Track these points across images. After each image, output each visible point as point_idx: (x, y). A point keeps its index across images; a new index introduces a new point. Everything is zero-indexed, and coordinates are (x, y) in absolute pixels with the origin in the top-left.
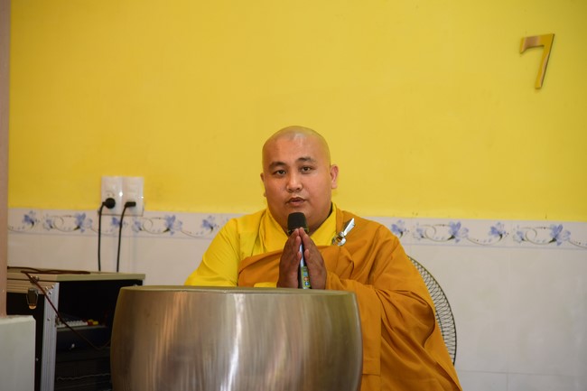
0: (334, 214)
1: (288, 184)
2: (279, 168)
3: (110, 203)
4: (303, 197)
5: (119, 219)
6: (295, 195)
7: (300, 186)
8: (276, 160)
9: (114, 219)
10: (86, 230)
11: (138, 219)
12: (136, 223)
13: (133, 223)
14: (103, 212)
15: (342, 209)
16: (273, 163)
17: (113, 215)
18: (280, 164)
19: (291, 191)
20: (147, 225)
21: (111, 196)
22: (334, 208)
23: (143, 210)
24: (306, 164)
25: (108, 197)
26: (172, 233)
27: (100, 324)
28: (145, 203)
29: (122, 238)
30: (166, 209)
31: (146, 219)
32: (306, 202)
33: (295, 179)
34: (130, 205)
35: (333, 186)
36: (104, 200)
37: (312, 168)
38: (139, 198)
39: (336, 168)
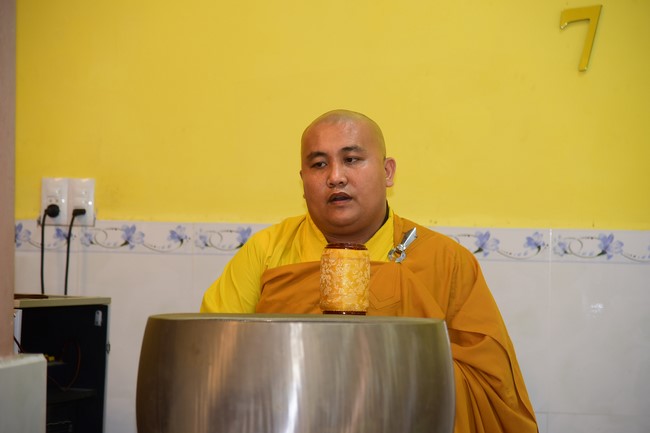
0: (390, 221)
1: (329, 177)
2: (318, 159)
3: (53, 211)
4: (348, 193)
5: (65, 230)
6: (338, 191)
7: (344, 179)
8: (315, 150)
9: (58, 231)
10: (23, 243)
11: (89, 230)
12: (86, 235)
13: (82, 235)
14: (46, 222)
15: (401, 216)
16: (311, 154)
17: (56, 225)
18: (320, 154)
19: (332, 185)
20: (100, 237)
21: (54, 202)
22: (391, 214)
23: (95, 219)
24: (352, 154)
25: (50, 204)
26: (132, 247)
27: (57, 359)
28: (97, 210)
29: (71, 254)
30: (125, 218)
31: (99, 230)
32: (352, 202)
33: (338, 172)
34: (79, 212)
35: (389, 184)
36: (46, 207)
37: (359, 159)
38: (90, 205)
39: (392, 162)
